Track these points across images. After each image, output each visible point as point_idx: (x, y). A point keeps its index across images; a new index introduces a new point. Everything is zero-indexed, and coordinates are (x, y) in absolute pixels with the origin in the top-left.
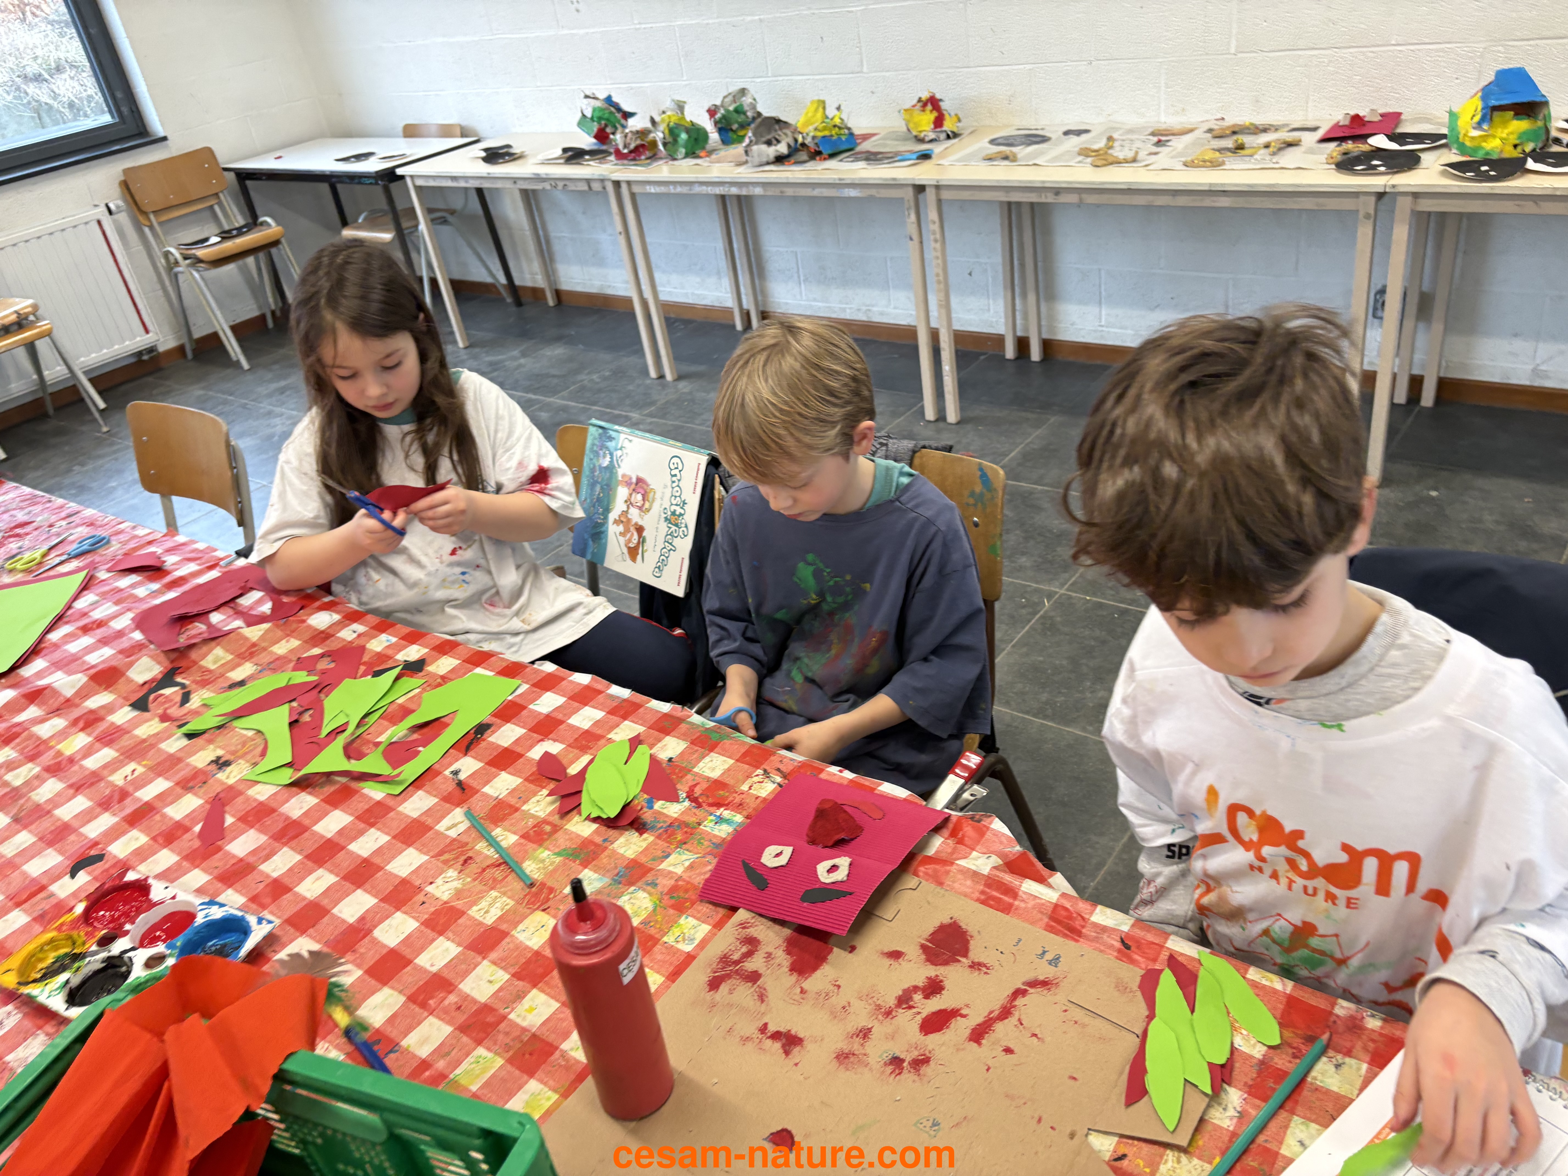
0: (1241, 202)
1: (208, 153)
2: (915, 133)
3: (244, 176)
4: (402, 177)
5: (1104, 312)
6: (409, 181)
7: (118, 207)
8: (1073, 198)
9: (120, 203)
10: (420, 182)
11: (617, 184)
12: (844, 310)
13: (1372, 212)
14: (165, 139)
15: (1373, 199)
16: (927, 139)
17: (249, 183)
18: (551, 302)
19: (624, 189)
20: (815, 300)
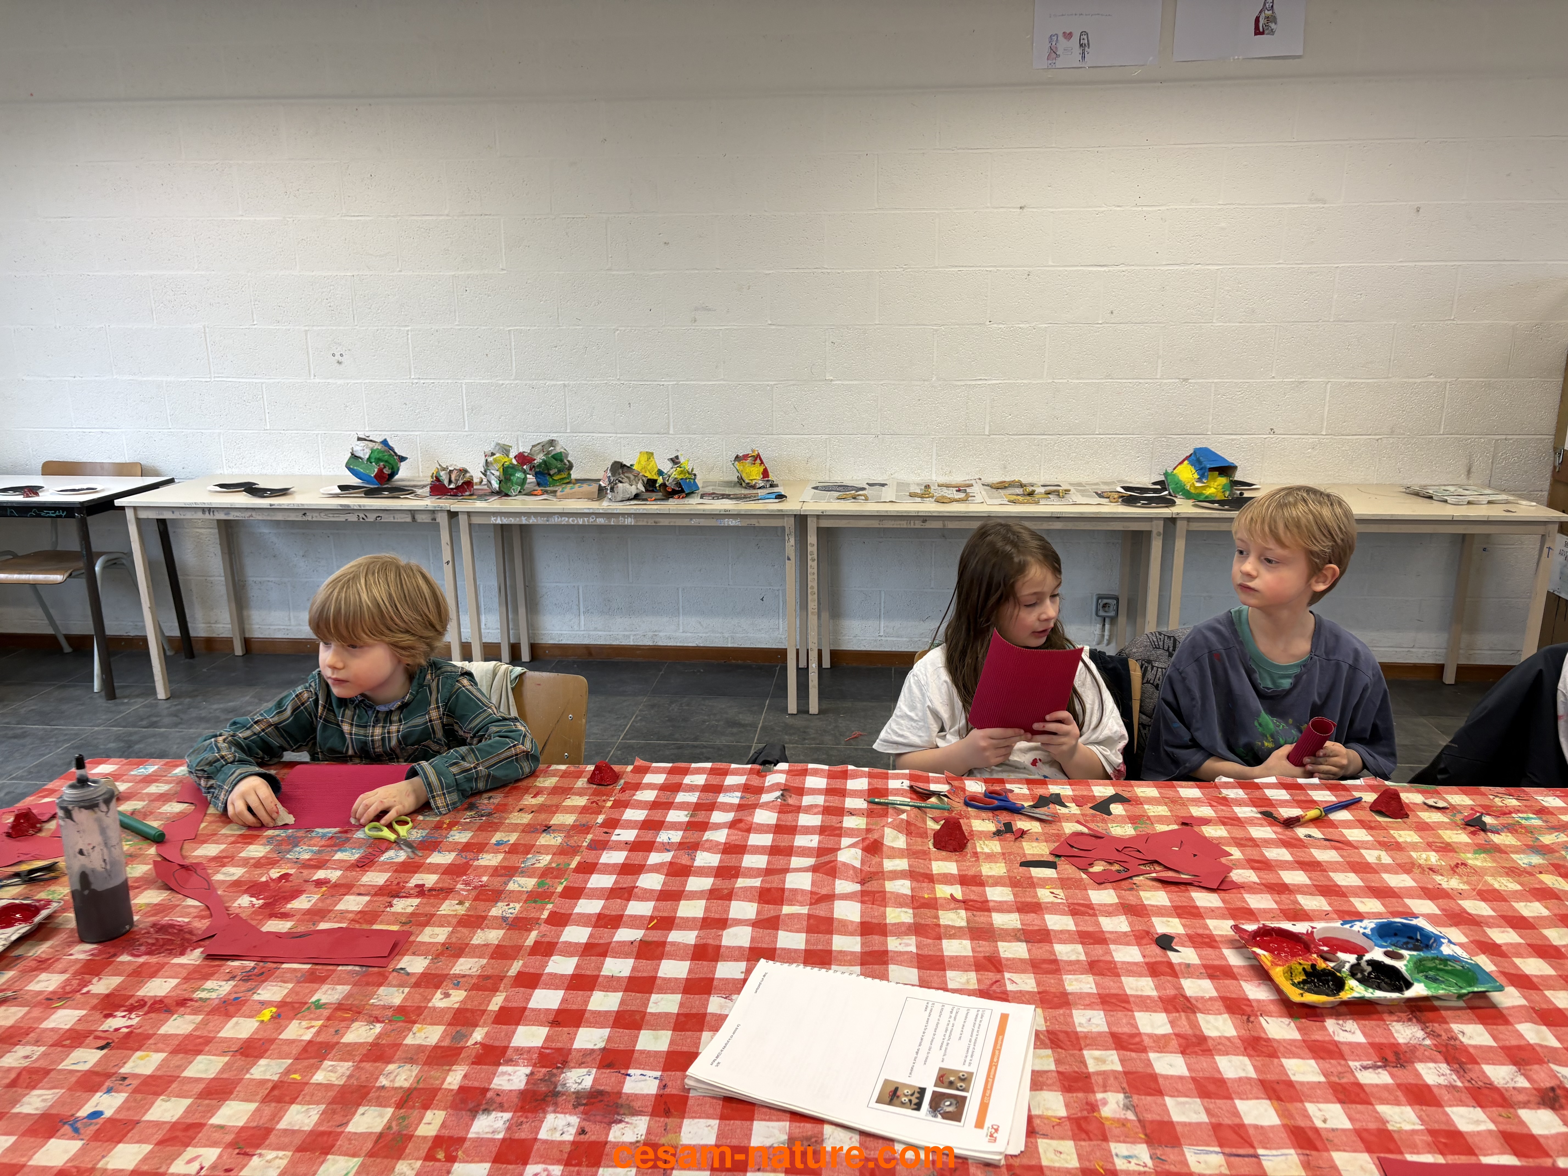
0: (1070, 526)
2: (747, 481)
4: (122, 508)
5: (882, 625)
6: (130, 514)
8: (938, 525)
10: (143, 515)
11: (453, 514)
12: (629, 637)
13: (1162, 531)
15: (1162, 522)
16: (758, 486)
18: (239, 651)
20: (596, 629)
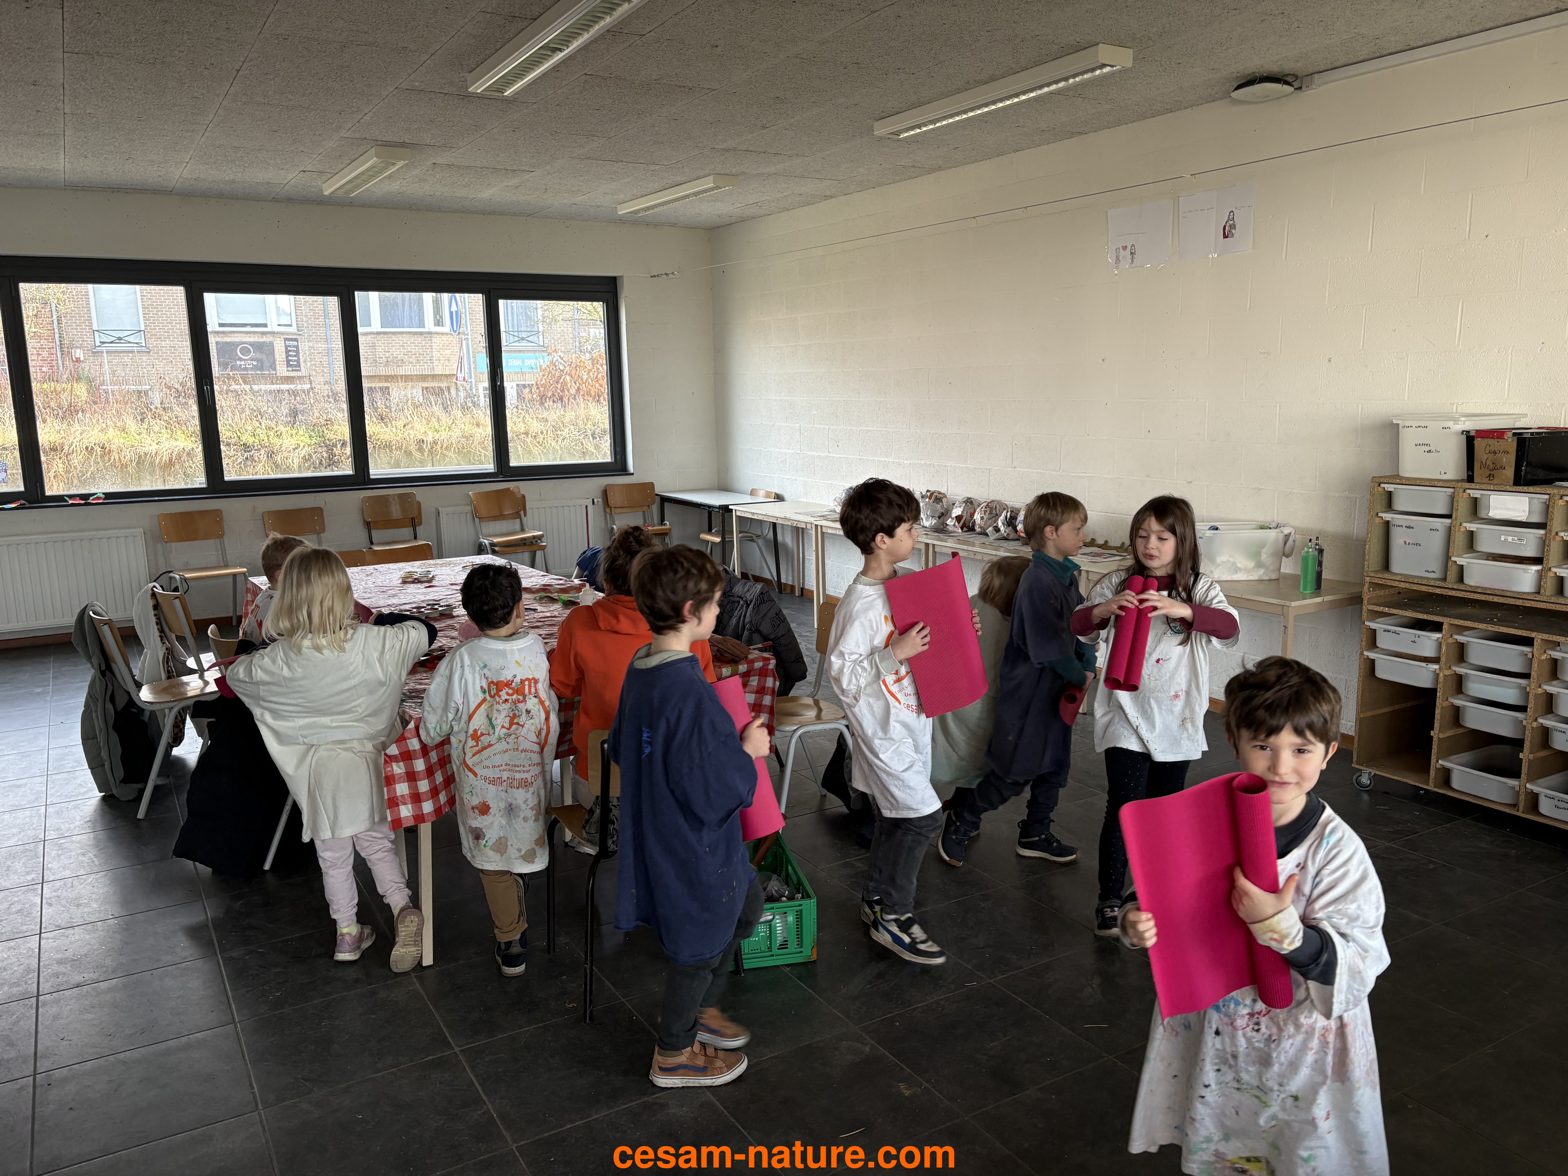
1: (651, 485)
3: (664, 500)
4: (732, 510)
6: (734, 513)
7: (598, 502)
9: (600, 500)
10: (738, 514)
11: (816, 526)
14: (632, 474)
17: (666, 504)
18: (797, 594)
19: (819, 528)
